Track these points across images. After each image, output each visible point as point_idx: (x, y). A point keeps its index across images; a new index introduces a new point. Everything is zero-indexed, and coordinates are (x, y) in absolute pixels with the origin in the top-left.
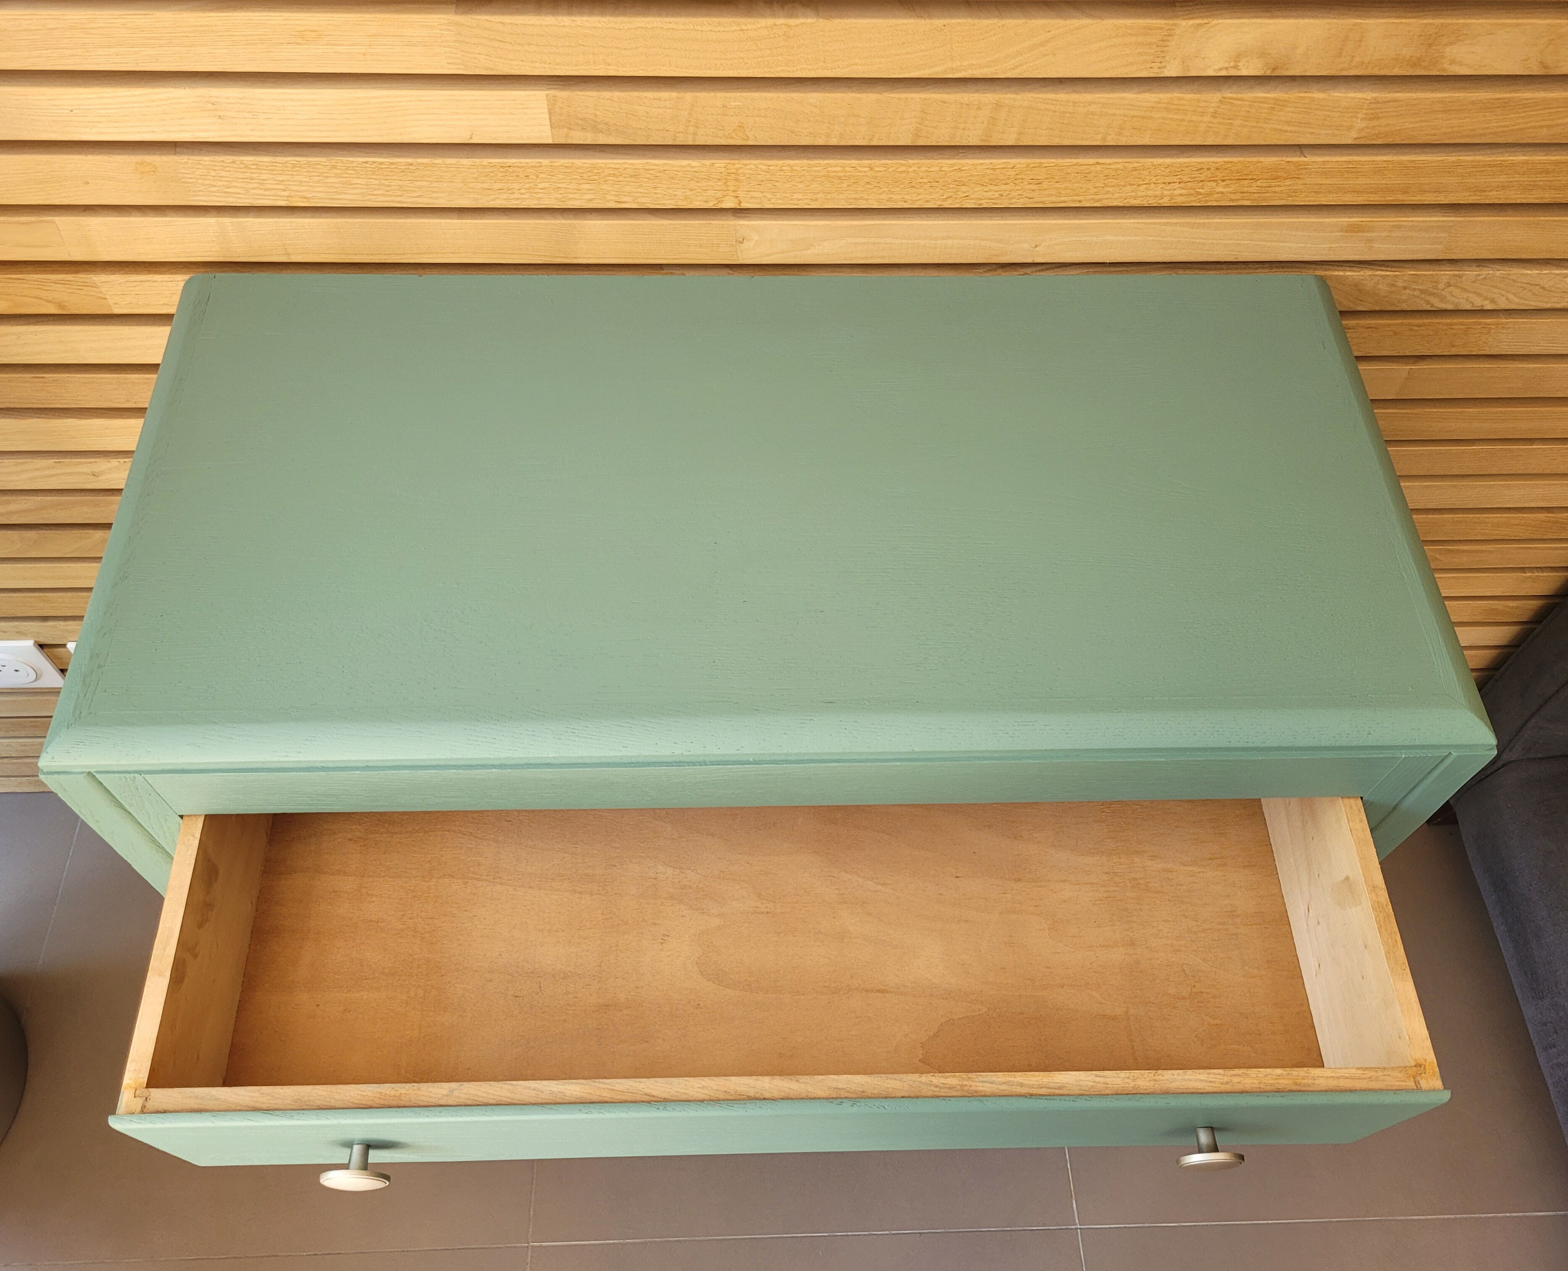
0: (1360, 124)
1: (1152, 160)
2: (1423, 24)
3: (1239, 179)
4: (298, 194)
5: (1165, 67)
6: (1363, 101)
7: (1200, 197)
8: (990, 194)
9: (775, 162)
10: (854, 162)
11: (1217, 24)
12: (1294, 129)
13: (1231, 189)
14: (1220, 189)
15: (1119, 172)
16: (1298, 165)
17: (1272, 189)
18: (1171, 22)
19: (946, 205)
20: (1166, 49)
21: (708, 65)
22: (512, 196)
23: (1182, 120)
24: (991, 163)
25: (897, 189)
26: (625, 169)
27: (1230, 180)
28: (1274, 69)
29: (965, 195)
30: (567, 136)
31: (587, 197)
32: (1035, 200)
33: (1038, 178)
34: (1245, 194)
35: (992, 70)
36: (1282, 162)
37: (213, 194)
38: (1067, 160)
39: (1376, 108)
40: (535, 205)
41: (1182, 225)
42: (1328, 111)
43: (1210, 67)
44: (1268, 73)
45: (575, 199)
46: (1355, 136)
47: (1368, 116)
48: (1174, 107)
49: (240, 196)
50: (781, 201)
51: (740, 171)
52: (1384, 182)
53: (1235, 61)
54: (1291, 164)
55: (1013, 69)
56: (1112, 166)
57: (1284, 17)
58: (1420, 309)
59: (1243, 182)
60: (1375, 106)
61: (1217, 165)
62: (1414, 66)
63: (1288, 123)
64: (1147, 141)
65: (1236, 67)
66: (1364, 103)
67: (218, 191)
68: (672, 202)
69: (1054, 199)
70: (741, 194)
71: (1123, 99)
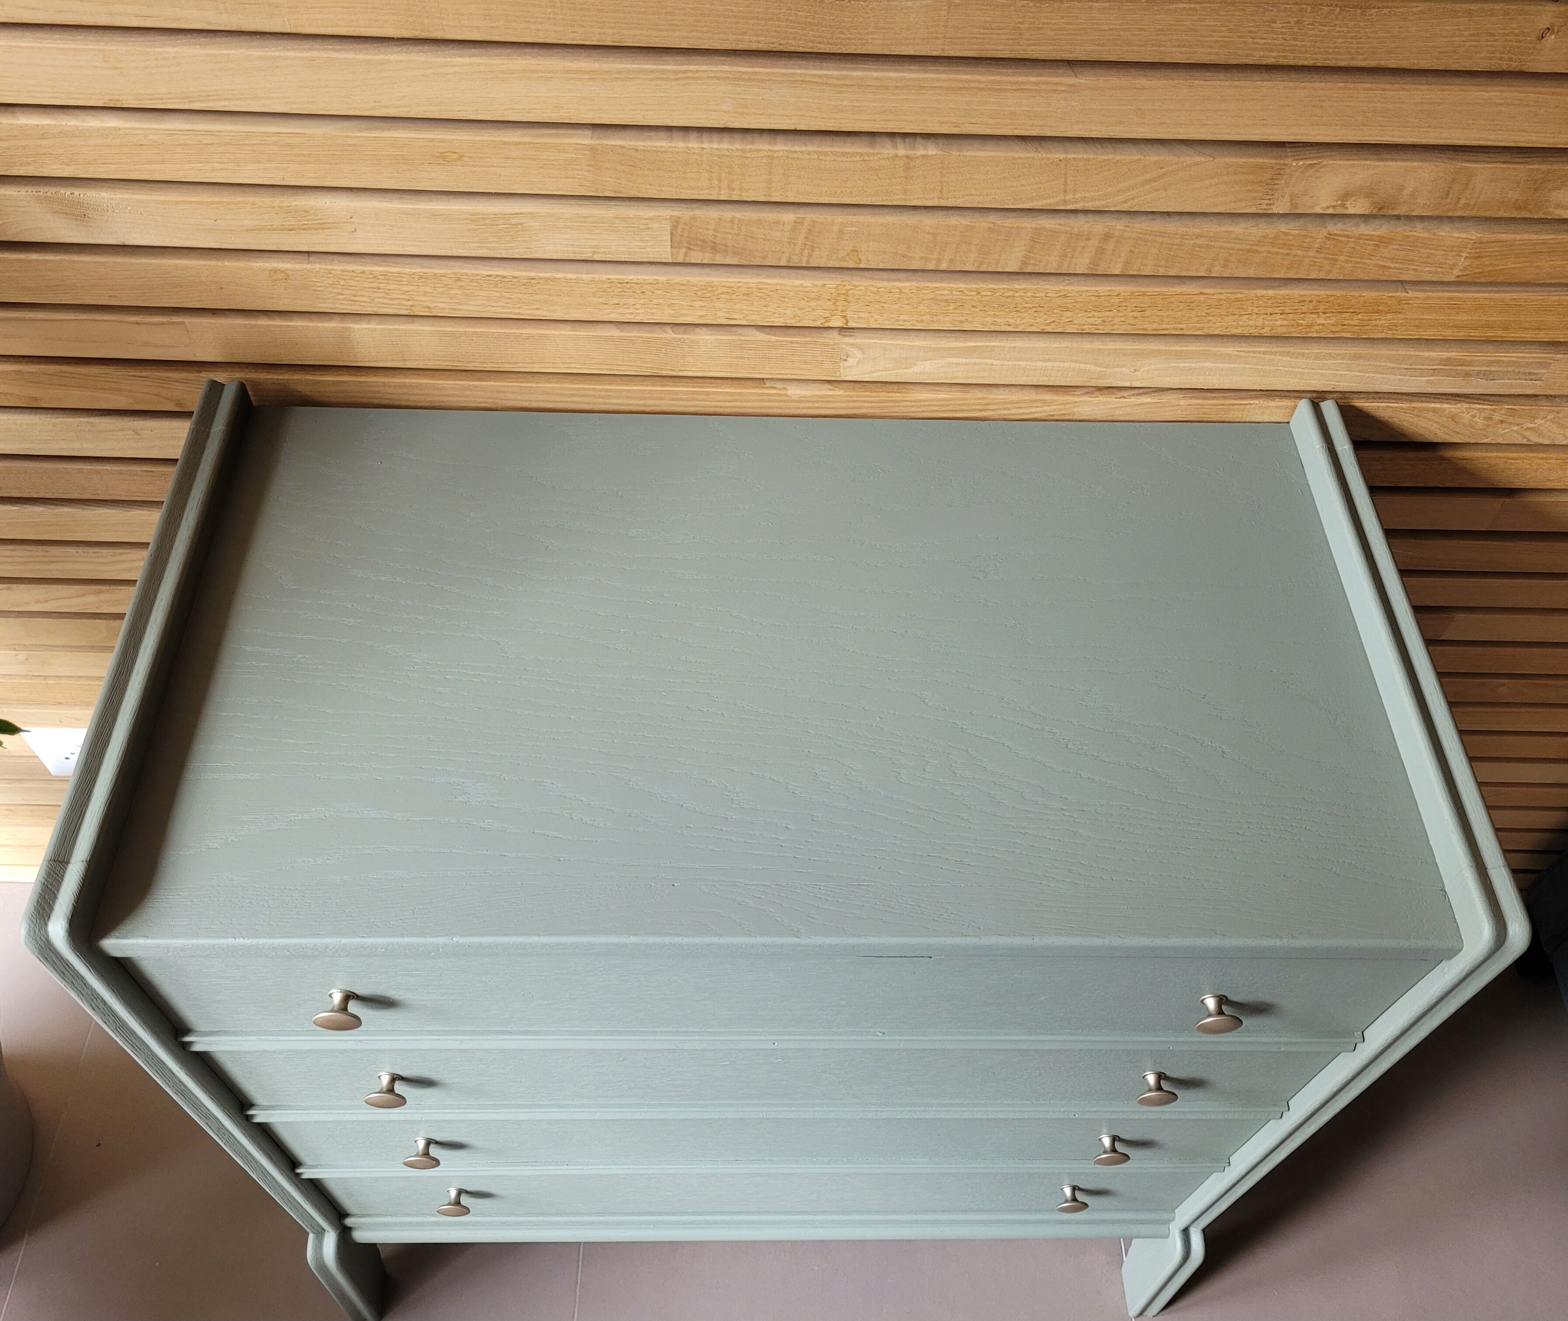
0: (1462, 262)
1: (1255, 292)
2: (1530, 169)
3: (1341, 312)
4: (420, 303)
5: (1273, 204)
6: (1467, 241)
7: (1301, 328)
8: (1092, 319)
9: (885, 284)
10: (962, 286)
11: (1325, 166)
12: (1397, 266)
13: (1331, 322)
14: (1322, 321)
15: (1222, 302)
16: (1400, 301)
17: (1374, 323)
18: (1282, 162)
19: (1049, 329)
20: (1276, 187)
21: (829, 192)
22: (627, 311)
23: (1288, 254)
24: (1097, 291)
25: (1003, 313)
26: (739, 287)
27: (1332, 312)
28: (1380, 209)
29: (1068, 320)
30: (686, 254)
31: (699, 313)
32: (1137, 327)
33: (1143, 306)
34: (1346, 327)
35: (1104, 203)
36: (1384, 297)
37: (339, 302)
38: (1171, 289)
39: (1480, 248)
40: (648, 319)
41: (1282, 354)
42: (1431, 249)
43: (1317, 205)
44: (1375, 212)
45: (687, 315)
46: (1458, 274)
47: (1472, 255)
48: (1281, 242)
49: (366, 304)
50: (888, 322)
51: (851, 292)
52: (1484, 318)
53: (1343, 201)
54: (1393, 299)
55: (1125, 202)
56: (1215, 297)
57: (1392, 160)
58: (1516, 442)
59: (1345, 315)
60: (1477, 245)
61: (1318, 298)
62: (1519, 208)
63: (1392, 259)
64: (1251, 273)
65: (1343, 206)
66: (1468, 243)
67: (345, 299)
68: (781, 320)
69: (1155, 326)
70: (849, 315)
71: (1231, 232)
